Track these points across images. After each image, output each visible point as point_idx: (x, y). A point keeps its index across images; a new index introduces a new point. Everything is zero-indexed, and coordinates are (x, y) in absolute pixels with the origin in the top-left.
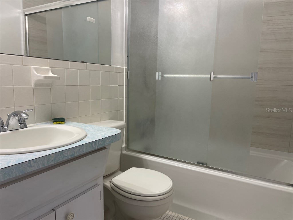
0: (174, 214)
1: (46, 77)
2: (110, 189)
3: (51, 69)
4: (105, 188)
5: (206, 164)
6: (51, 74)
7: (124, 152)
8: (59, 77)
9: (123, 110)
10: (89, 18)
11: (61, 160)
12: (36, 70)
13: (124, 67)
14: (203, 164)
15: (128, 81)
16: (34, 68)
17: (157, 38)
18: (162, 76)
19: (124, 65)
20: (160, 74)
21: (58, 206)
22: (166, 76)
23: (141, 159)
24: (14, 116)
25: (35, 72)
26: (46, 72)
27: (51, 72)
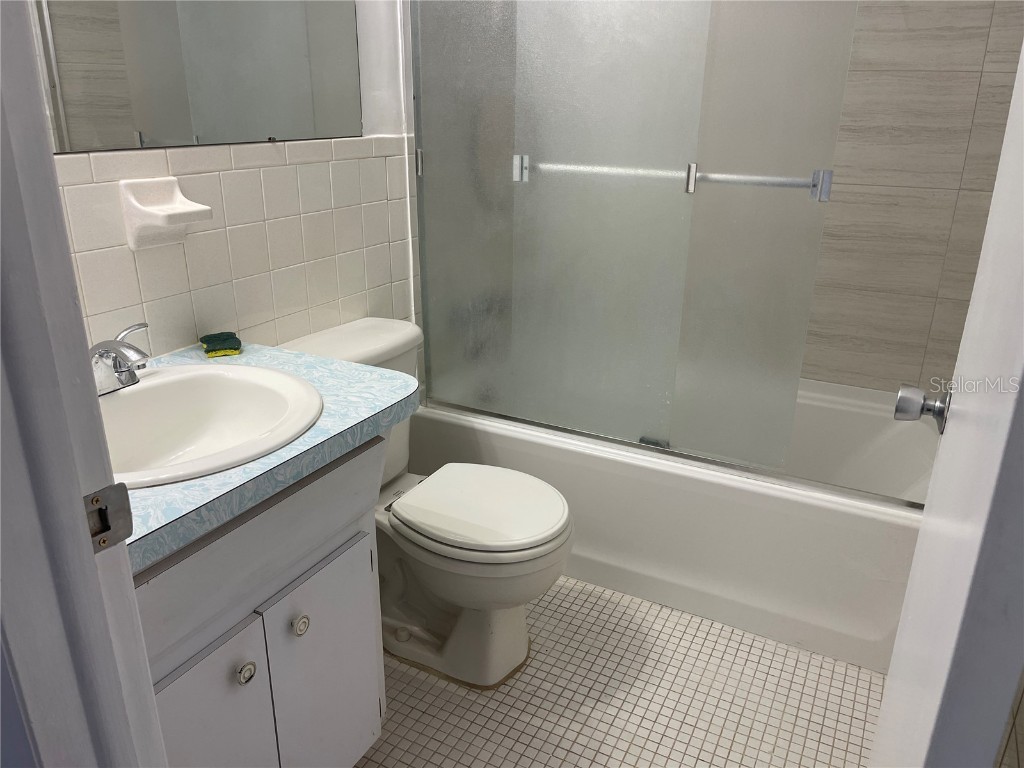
0: (572, 581)
1: (172, 218)
2: (390, 532)
3: (180, 183)
4: (380, 532)
5: (668, 444)
6: (182, 205)
7: (421, 410)
8: (211, 211)
9: (407, 279)
12: (135, 190)
13: (405, 135)
14: (656, 444)
15: (420, 182)
16: (130, 187)
17: (513, 38)
18: (533, 169)
19: (404, 126)
20: (526, 164)
22: (544, 167)
23: (471, 432)
24: (101, 356)
25: (133, 200)
26: (163, 194)
27: (179, 196)
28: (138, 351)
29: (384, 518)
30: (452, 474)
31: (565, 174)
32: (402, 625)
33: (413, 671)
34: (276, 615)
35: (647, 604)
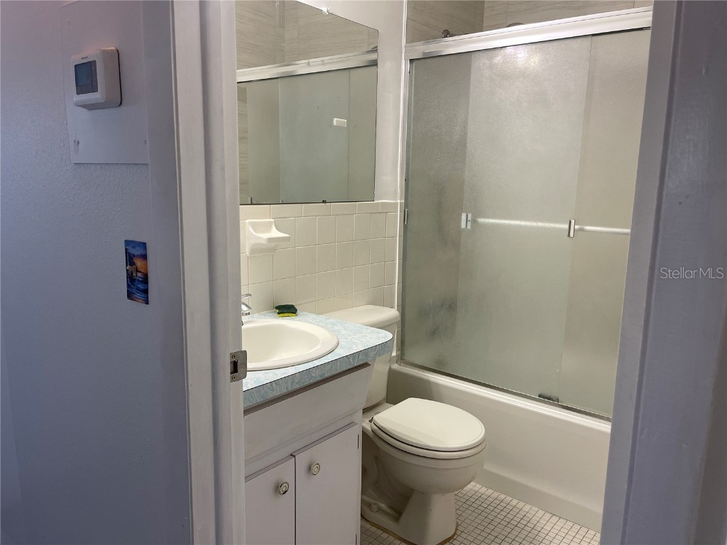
0: (490, 491)
1: (270, 240)
2: (371, 434)
3: (274, 222)
5: (558, 401)
6: (275, 233)
7: (395, 366)
8: (289, 237)
9: (394, 284)
10: (337, 121)
11: (308, 382)
12: (254, 225)
13: (399, 201)
14: (549, 399)
15: (406, 228)
16: (250, 223)
17: (465, 146)
18: (474, 222)
19: (399, 195)
20: (469, 218)
21: (300, 450)
22: (481, 220)
23: (428, 382)
25: (251, 230)
26: (267, 227)
27: (274, 229)
28: (247, 306)
29: (368, 426)
30: (411, 404)
31: (493, 225)
32: (374, 501)
33: (379, 532)
34: (302, 459)
35: (541, 512)
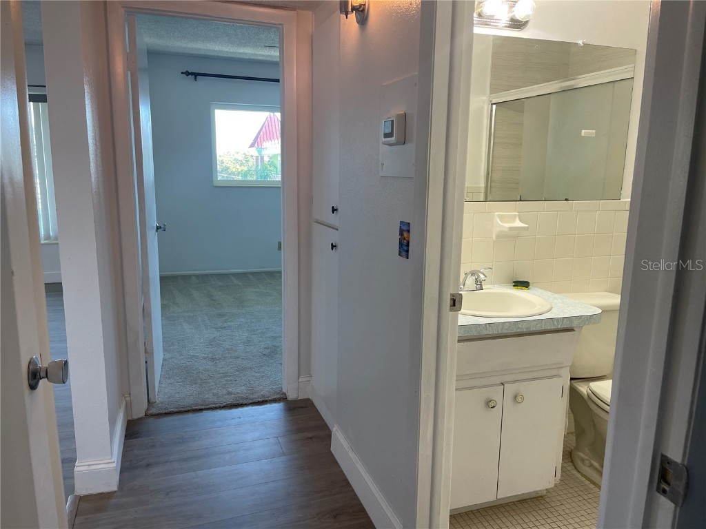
1: (511, 228)
2: (586, 397)
3: (519, 215)
6: (517, 224)
8: (528, 227)
10: (585, 132)
11: (515, 330)
12: (501, 217)
16: (498, 215)
21: (508, 382)
25: (498, 221)
26: (512, 218)
27: (517, 219)
28: (484, 275)
32: (586, 457)
33: (587, 482)
34: (510, 389)
